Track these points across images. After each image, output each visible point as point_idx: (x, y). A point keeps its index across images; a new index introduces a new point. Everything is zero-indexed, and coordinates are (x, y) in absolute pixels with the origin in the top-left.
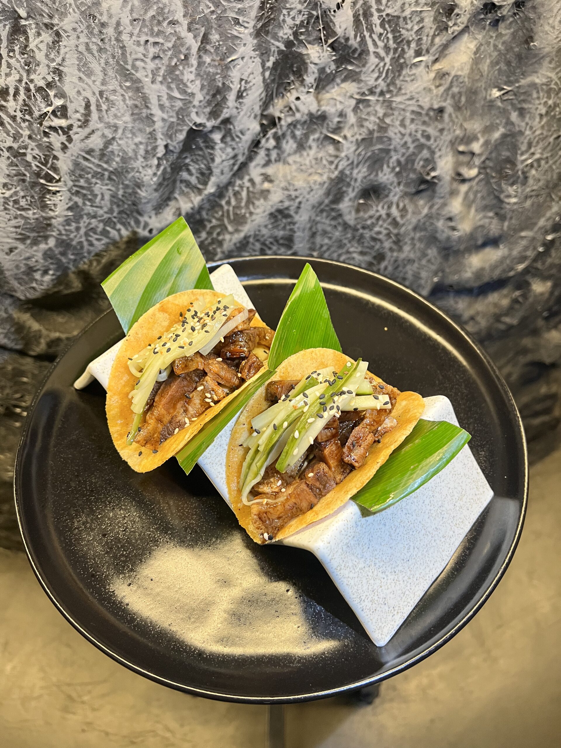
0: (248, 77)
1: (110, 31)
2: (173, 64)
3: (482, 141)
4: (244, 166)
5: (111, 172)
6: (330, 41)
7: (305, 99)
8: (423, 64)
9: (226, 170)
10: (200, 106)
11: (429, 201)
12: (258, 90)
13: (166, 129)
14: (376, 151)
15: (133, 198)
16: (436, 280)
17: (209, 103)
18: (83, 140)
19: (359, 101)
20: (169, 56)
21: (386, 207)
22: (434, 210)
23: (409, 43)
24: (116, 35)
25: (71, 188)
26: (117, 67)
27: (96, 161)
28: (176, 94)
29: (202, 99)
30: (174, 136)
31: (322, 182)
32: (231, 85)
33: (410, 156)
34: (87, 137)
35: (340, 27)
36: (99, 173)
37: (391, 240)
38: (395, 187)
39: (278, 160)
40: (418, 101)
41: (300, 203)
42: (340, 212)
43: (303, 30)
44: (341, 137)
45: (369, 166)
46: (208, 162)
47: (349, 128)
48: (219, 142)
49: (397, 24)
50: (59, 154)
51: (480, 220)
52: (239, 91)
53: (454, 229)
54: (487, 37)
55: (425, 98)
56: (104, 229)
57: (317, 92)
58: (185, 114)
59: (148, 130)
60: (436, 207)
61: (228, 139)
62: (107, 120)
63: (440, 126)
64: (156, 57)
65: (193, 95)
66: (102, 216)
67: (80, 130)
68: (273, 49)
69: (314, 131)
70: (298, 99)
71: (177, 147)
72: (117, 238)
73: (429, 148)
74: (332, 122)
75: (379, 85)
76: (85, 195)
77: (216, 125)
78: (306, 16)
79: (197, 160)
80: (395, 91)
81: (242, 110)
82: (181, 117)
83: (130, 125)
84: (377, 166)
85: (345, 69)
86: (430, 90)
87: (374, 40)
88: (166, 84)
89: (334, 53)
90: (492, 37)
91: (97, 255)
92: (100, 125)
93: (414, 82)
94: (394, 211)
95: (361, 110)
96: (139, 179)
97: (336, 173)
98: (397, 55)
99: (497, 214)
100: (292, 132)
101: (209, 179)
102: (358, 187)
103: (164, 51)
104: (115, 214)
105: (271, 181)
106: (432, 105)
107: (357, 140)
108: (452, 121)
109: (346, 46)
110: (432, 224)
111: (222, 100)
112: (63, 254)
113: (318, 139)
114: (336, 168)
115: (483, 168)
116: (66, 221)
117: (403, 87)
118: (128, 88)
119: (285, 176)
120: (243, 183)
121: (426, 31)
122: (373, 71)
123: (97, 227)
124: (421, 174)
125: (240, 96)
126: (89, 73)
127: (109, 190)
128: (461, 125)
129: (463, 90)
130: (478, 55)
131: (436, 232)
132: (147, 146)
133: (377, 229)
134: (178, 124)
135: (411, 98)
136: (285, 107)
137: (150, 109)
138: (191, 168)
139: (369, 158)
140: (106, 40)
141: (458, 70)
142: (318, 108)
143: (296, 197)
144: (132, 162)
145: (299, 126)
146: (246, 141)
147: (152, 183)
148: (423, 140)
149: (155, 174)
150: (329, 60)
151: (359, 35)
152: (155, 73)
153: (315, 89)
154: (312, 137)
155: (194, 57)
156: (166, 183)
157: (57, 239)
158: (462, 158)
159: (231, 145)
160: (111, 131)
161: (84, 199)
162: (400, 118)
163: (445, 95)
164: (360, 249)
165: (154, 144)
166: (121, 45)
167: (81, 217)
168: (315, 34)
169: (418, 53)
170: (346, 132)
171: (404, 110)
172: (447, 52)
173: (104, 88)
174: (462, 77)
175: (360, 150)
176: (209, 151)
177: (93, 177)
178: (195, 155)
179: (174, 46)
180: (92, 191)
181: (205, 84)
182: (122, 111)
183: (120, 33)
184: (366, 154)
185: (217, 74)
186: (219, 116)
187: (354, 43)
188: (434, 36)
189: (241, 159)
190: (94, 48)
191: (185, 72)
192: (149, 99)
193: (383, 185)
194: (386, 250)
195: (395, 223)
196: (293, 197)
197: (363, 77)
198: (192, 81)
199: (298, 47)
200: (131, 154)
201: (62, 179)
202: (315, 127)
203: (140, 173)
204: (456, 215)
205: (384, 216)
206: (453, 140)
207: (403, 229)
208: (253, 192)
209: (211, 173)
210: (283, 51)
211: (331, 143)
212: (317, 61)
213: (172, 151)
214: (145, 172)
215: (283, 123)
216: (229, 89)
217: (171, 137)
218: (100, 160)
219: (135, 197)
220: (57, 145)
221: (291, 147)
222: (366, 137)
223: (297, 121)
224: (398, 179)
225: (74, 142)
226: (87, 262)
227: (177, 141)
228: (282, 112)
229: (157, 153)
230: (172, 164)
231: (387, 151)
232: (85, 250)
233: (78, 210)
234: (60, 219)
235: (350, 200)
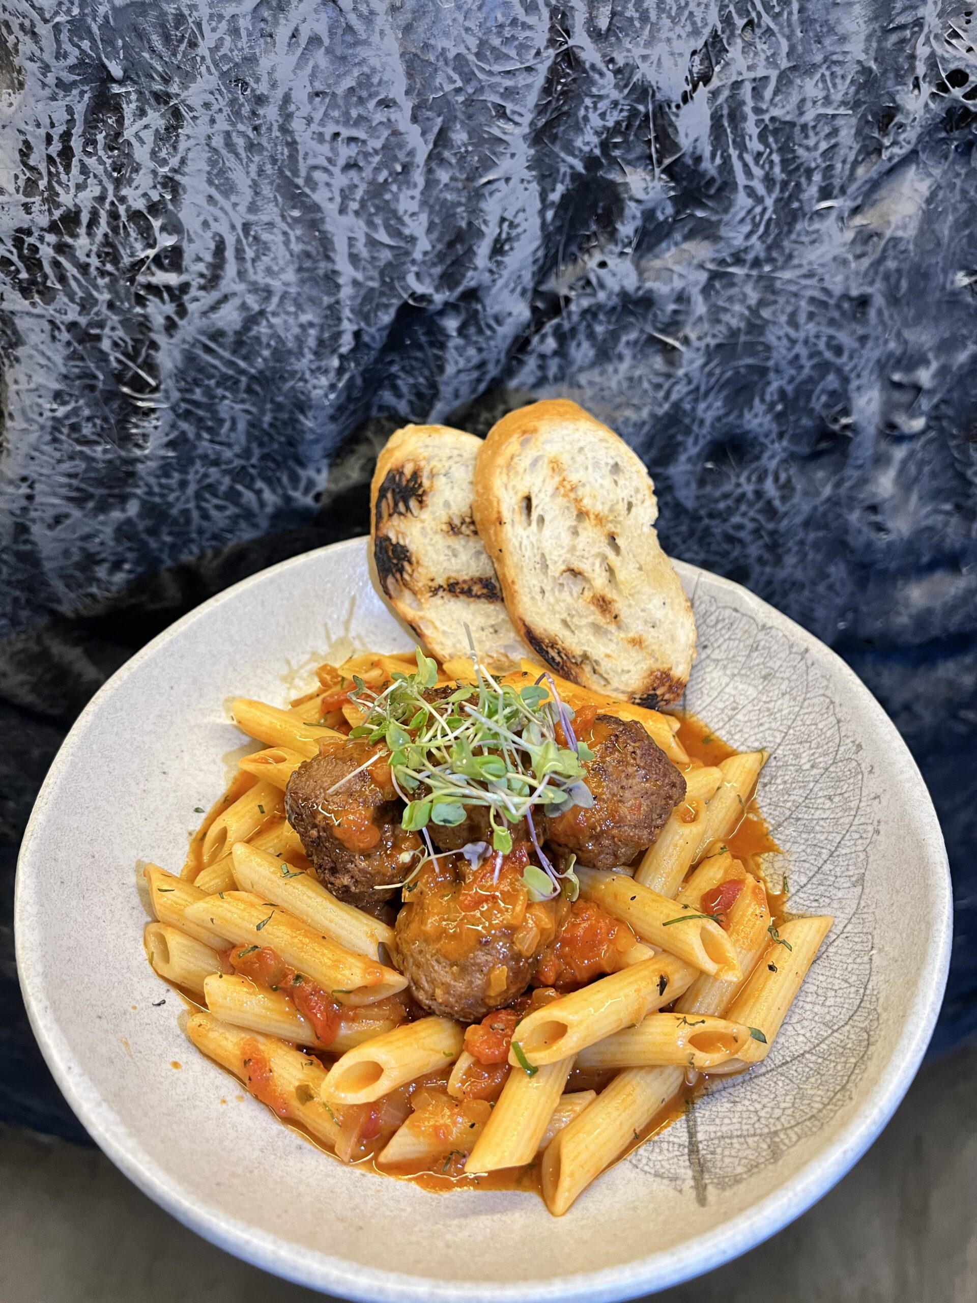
0: (515, 216)
1: (270, 113)
2: (381, 179)
3: (934, 365)
4: (498, 384)
5: (253, 377)
6: (667, 161)
7: (616, 265)
8: (834, 214)
9: (465, 390)
10: (424, 262)
11: (835, 473)
12: (531, 242)
13: (359, 300)
14: (742, 370)
15: (289, 431)
16: (841, 625)
17: (441, 257)
18: (206, 312)
19: (714, 276)
20: (374, 165)
21: (754, 478)
22: (843, 491)
23: (809, 172)
24: (281, 121)
25: (177, 404)
26: (278, 181)
27: (226, 355)
28: (382, 236)
29: (428, 248)
30: (372, 315)
31: (639, 420)
32: (483, 227)
33: (804, 383)
34: (214, 308)
35: (687, 135)
36: (231, 377)
37: (760, 543)
38: (773, 442)
39: (559, 378)
40: (822, 280)
42: (670, 482)
43: (618, 140)
44: (677, 339)
45: (727, 397)
46: (432, 373)
47: (695, 324)
48: (454, 334)
49: (789, 138)
50: (160, 338)
51: (927, 516)
52: (497, 240)
53: (880, 528)
54: (950, 174)
55: (833, 276)
56: (232, 488)
57: (638, 254)
58: (395, 276)
59: (327, 300)
60: (848, 484)
61: (472, 330)
62: (252, 277)
63: (860, 331)
64: (351, 165)
65: (412, 239)
66: (230, 462)
67: (202, 293)
68: (563, 169)
69: (626, 328)
70: (603, 265)
71: (377, 337)
72: (254, 505)
73: (839, 371)
74: (662, 310)
75: (752, 247)
76: (201, 420)
77: (452, 300)
78: (625, 114)
79: (413, 368)
80: (781, 260)
81: (501, 276)
82: (387, 280)
83: (293, 290)
84: (740, 400)
85: (692, 216)
86: (845, 262)
87: (745, 165)
88: (365, 216)
89: (672, 184)
90: (958, 175)
91: (215, 537)
92: (240, 287)
93: (817, 244)
94: (770, 487)
95: (717, 292)
96: (302, 393)
97: (666, 406)
98: (787, 194)
99: (958, 507)
100: (589, 326)
101: (431, 405)
102: (704, 437)
103: (366, 155)
104: (254, 461)
106: (848, 288)
107: (708, 346)
108: (882, 322)
109: (696, 172)
110: (839, 516)
111: (465, 253)
112: (153, 532)
113: (636, 342)
114: (667, 397)
115: (935, 417)
116: (162, 467)
117: (796, 253)
118: (296, 220)
121: (842, 152)
122: (742, 221)
123: (219, 483)
124: (821, 419)
125: (498, 249)
126: (228, 189)
127: (247, 412)
128: (899, 334)
129: (906, 266)
130: (932, 207)
131: (846, 531)
132: (322, 330)
133: (736, 519)
134: (382, 294)
135: (810, 275)
136: (579, 279)
137: (333, 262)
138: (399, 382)
139: (728, 381)
140: (263, 129)
141: (897, 228)
142: (638, 284)
144: (293, 360)
145: (601, 317)
146: (505, 337)
147: (327, 403)
148: (828, 355)
149: (333, 387)
150: (664, 196)
151: (719, 153)
152: (346, 195)
153: (636, 250)
154: (624, 339)
155: (419, 171)
156: (352, 407)
157: (144, 503)
158: (897, 396)
159: (476, 342)
160: (257, 298)
161: (198, 428)
162: (789, 309)
163: (871, 273)
165: (335, 329)
166: (289, 139)
167: (191, 461)
168: (638, 150)
169: (826, 193)
170: (689, 330)
171: (796, 295)
172: (875, 196)
173: (252, 218)
174: (904, 242)
175: (712, 365)
176: (435, 351)
177: (218, 384)
178: (409, 358)
179: (384, 147)
180: (214, 412)
181: (437, 220)
182: (281, 262)
183: (289, 117)
184: (723, 373)
185: (459, 204)
186: (457, 283)
187: (710, 167)
188: (856, 163)
189: (493, 371)
190: (240, 142)
191: (402, 196)
192: (332, 243)
193: (751, 436)
194: (752, 560)
195: (770, 511)
197: (724, 232)
198: (413, 214)
199: (609, 171)
200: (291, 344)
201: (162, 387)
202: (632, 319)
203: (306, 381)
204: (885, 501)
205: (750, 496)
206: (883, 359)
207: (784, 524)
209: (436, 395)
210: (580, 174)
211: (659, 351)
212: (640, 195)
213: (367, 346)
214: (315, 381)
215: (573, 307)
216: (480, 234)
217: (366, 318)
218: (234, 352)
219: (294, 428)
220: (158, 321)
221: (586, 356)
222: (724, 341)
223: (600, 307)
224: (780, 424)
225: (189, 315)
226: (195, 550)
227: (378, 326)
228: (571, 288)
229: (340, 346)
230: (366, 371)
231: (763, 371)
232: (194, 526)
233: (187, 447)
234: (152, 464)
235: (689, 459)
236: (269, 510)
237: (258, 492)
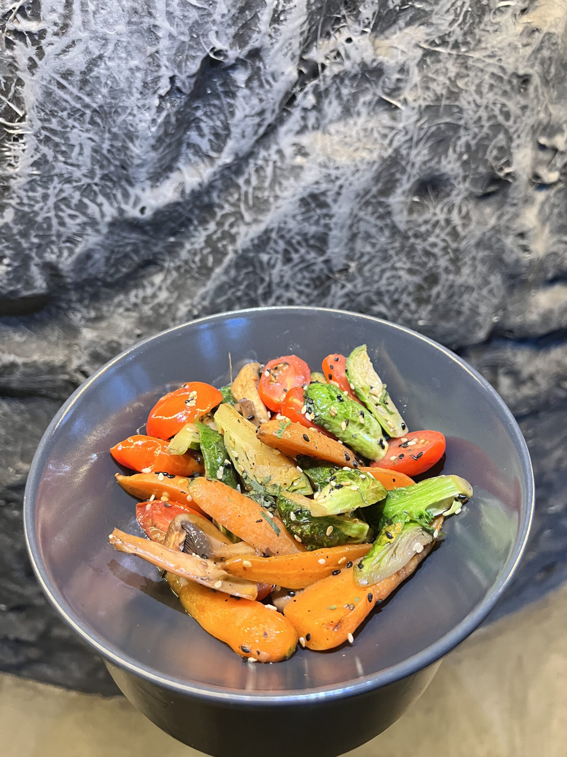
3: (566, 135)
4: (272, 129)
5: (95, 111)
7: (359, 41)
8: (510, 11)
9: (249, 131)
10: (222, 23)
11: (499, 209)
12: (300, 16)
13: (174, 52)
14: (442, 126)
15: (122, 157)
16: (495, 319)
17: (235, 20)
18: (60, 54)
19: (427, 53)
21: (445, 210)
22: (503, 222)
25: (39, 132)
27: (75, 91)
29: (225, 11)
30: (184, 64)
31: (372, 161)
33: (482, 139)
34: (64, 51)
36: (79, 110)
37: (447, 257)
38: (459, 183)
39: (316, 128)
40: (500, 60)
41: (341, 187)
42: (390, 209)
44: (399, 101)
45: (431, 147)
46: (226, 117)
47: (411, 89)
48: (243, 85)
50: (24, 76)
51: (554, 244)
52: (275, 11)
53: (525, 249)
55: (508, 58)
56: (80, 201)
57: (374, 35)
58: (201, 33)
59: (150, 50)
60: (506, 218)
61: (256, 83)
62: (94, 28)
63: (523, 102)
66: (79, 180)
67: (55, 38)
69: (364, 91)
70: (349, 40)
71: (187, 83)
72: (97, 216)
73: (506, 132)
74: (389, 79)
75: (454, 31)
76: (57, 145)
77: (241, 57)
79: (212, 113)
80: (473, 43)
81: (277, 42)
82: (195, 36)
83: (125, 39)
84: (440, 150)
85: (412, 6)
86: (516, 48)
91: (69, 240)
92: (84, 35)
93: (498, 33)
94: (455, 217)
95: (428, 66)
96: (131, 125)
97: (390, 151)
100: (338, 89)
101: (225, 142)
102: (414, 176)
104: (97, 180)
105: (305, 155)
106: (517, 69)
107: (420, 106)
108: (537, 97)
110: (499, 240)
111: (252, 18)
112: (24, 234)
113: (370, 103)
114: (391, 144)
115: (564, 173)
116: (29, 182)
117: (483, 39)
119: (324, 149)
120: (269, 155)
122: (448, 11)
123: (72, 197)
124: (492, 168)
125: (275, 19)
127: (90, 139)
128: (546, 108)
129: (555, 56)
131: (503, 251)
132: (146, 75)
133: (432, 239)
134: (191, 47)
136: (332, 51)
137: (155, 18)
138: (202, 125)
139: (433, 134)
141: (551, 26)
142: (373, 57)
143: (337, 178)
144: (125, 98)
145: (347, 82)
146: (279, 92)
147: (150, 135)
148: (501, 119)
149: (154, 121)
153: (372, 30)
154: (362, 100)
156: (168, 140)
157: (17, 211)
158: (542, 155)
159: (258, 94)
160: (98, 44)
161: (54, 151)
162: (477, 81)
163: (533, 59)
164: (408, 265)
165: (155, 74)
167: (50, 179)
170: (407, 94)
171: (482, 70)
172: (537, 3)
174: (555, 36)
175: (422, 121)
176: (229, 100)
177: (70, 116)
178: (210, 105)
180: (67, 139)
182: (115, 15)
184: (429, 127)
186: (246, 43)
189: (270, 118)
193: (445, 177)
194: (441, 270)
195: (455, 234)
196: (333, 177)
197: (434, 19)
200: (123, 85)
201: (27, 117)
202: (368, 85)
203: (134, 116)
204: (530, 231)
205: (442, 223)
206: (536, 127)
207: (464, 244)
208: (280, 169)
209: (228, 136)
211: (386, 110)
213: (179, 90)
214: (141, 115)
215: (327, 72)
216: (264, 3)
217: (179, 66)
218: (81, 89)
219: (126, 154)
220: (23, 62)
221: (335, 112)
222: (432, 104)
223: (346, 73)
224: (465, 171)
225: (46, 56)
226: (55, 250)
227: (188, 74)
228: (327, 58)
229: (159, 88)
230: (178, 112)
231: (455, 128)
232: (54, 232)
233: (47, 168)
234: (23, 180)
235: (404, 193)
236: (108, 219)
237: (100, 205)
